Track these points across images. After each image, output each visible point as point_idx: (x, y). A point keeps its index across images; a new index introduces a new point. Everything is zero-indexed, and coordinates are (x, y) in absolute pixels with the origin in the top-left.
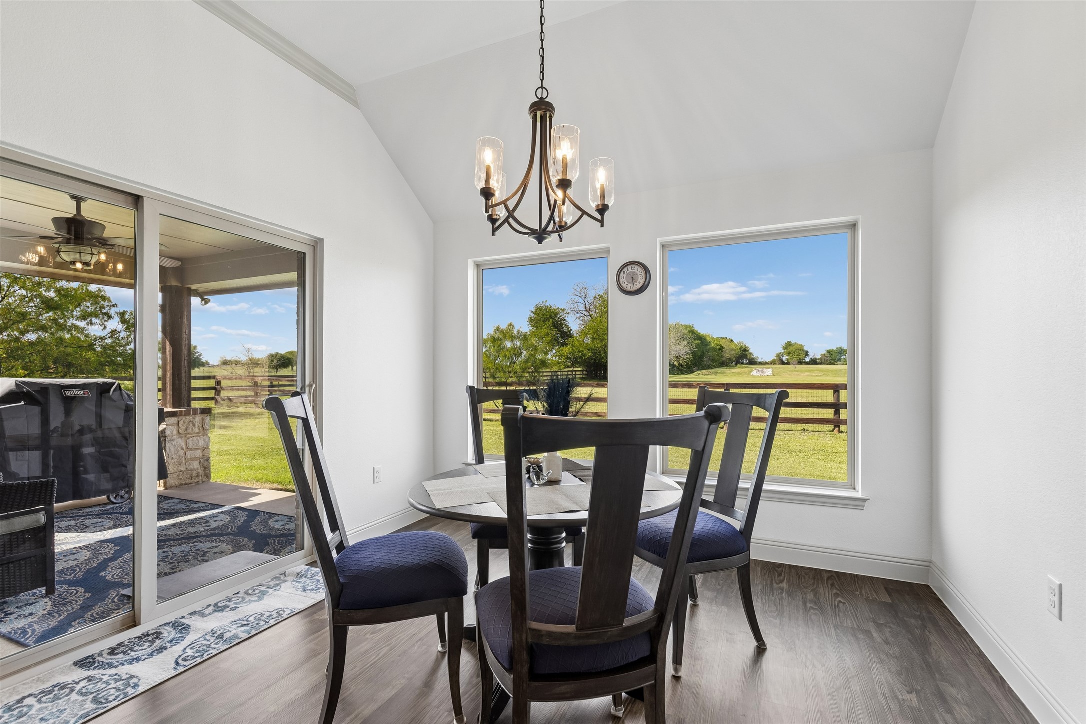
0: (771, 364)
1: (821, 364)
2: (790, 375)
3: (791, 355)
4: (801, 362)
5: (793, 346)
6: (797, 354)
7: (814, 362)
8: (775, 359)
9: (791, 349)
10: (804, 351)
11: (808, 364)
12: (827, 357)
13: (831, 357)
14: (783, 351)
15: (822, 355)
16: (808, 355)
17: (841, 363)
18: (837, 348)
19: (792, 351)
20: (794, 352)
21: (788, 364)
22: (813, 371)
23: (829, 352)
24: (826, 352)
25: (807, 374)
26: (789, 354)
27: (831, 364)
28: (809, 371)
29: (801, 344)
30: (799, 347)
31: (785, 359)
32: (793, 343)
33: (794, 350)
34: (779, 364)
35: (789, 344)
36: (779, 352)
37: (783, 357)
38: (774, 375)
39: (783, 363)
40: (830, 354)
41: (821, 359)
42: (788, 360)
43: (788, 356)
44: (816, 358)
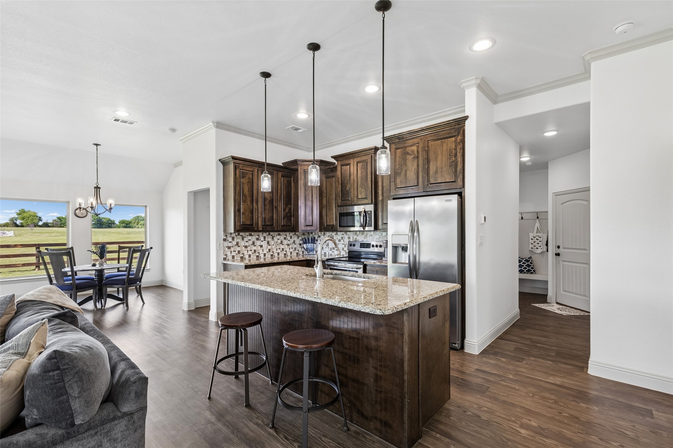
0: (4, 226)
1: (53, 227)
2: (32, 235)
3: (25, 220)
4: (36, 225)
5: (27, 212)
6: (30, 219)
7: (46, 225)
8: (8, 223)
9: (25, 215)
10: (37, 217)
11: (40, 226)
12: (58, 222)
13: (60, 222)
14: (17, 216)
15: (53, 220)
16: (41, 220)
19: (26, 217)
20: (28, 218)
21: (22, 226)
22: (52, 232)
23: (58, 218)
24: (56, 218)
25: (46, 234)
26: (23, 219)
27: (61, 227)
28: (48, 233)
29: (34, 211)
30: (32, 214)
31: (18, 222)
32: (26, 210)
33: (28, 216)
34: (13, 226)
35: (23, 211)
36: (13, 217)
37: (16, 221)
38: (16, 236)
39: (17, 226)
40: (60, 220)
41: (53, 223)
42: (21, 223)
43: (22, 220)
44: (48, 223)
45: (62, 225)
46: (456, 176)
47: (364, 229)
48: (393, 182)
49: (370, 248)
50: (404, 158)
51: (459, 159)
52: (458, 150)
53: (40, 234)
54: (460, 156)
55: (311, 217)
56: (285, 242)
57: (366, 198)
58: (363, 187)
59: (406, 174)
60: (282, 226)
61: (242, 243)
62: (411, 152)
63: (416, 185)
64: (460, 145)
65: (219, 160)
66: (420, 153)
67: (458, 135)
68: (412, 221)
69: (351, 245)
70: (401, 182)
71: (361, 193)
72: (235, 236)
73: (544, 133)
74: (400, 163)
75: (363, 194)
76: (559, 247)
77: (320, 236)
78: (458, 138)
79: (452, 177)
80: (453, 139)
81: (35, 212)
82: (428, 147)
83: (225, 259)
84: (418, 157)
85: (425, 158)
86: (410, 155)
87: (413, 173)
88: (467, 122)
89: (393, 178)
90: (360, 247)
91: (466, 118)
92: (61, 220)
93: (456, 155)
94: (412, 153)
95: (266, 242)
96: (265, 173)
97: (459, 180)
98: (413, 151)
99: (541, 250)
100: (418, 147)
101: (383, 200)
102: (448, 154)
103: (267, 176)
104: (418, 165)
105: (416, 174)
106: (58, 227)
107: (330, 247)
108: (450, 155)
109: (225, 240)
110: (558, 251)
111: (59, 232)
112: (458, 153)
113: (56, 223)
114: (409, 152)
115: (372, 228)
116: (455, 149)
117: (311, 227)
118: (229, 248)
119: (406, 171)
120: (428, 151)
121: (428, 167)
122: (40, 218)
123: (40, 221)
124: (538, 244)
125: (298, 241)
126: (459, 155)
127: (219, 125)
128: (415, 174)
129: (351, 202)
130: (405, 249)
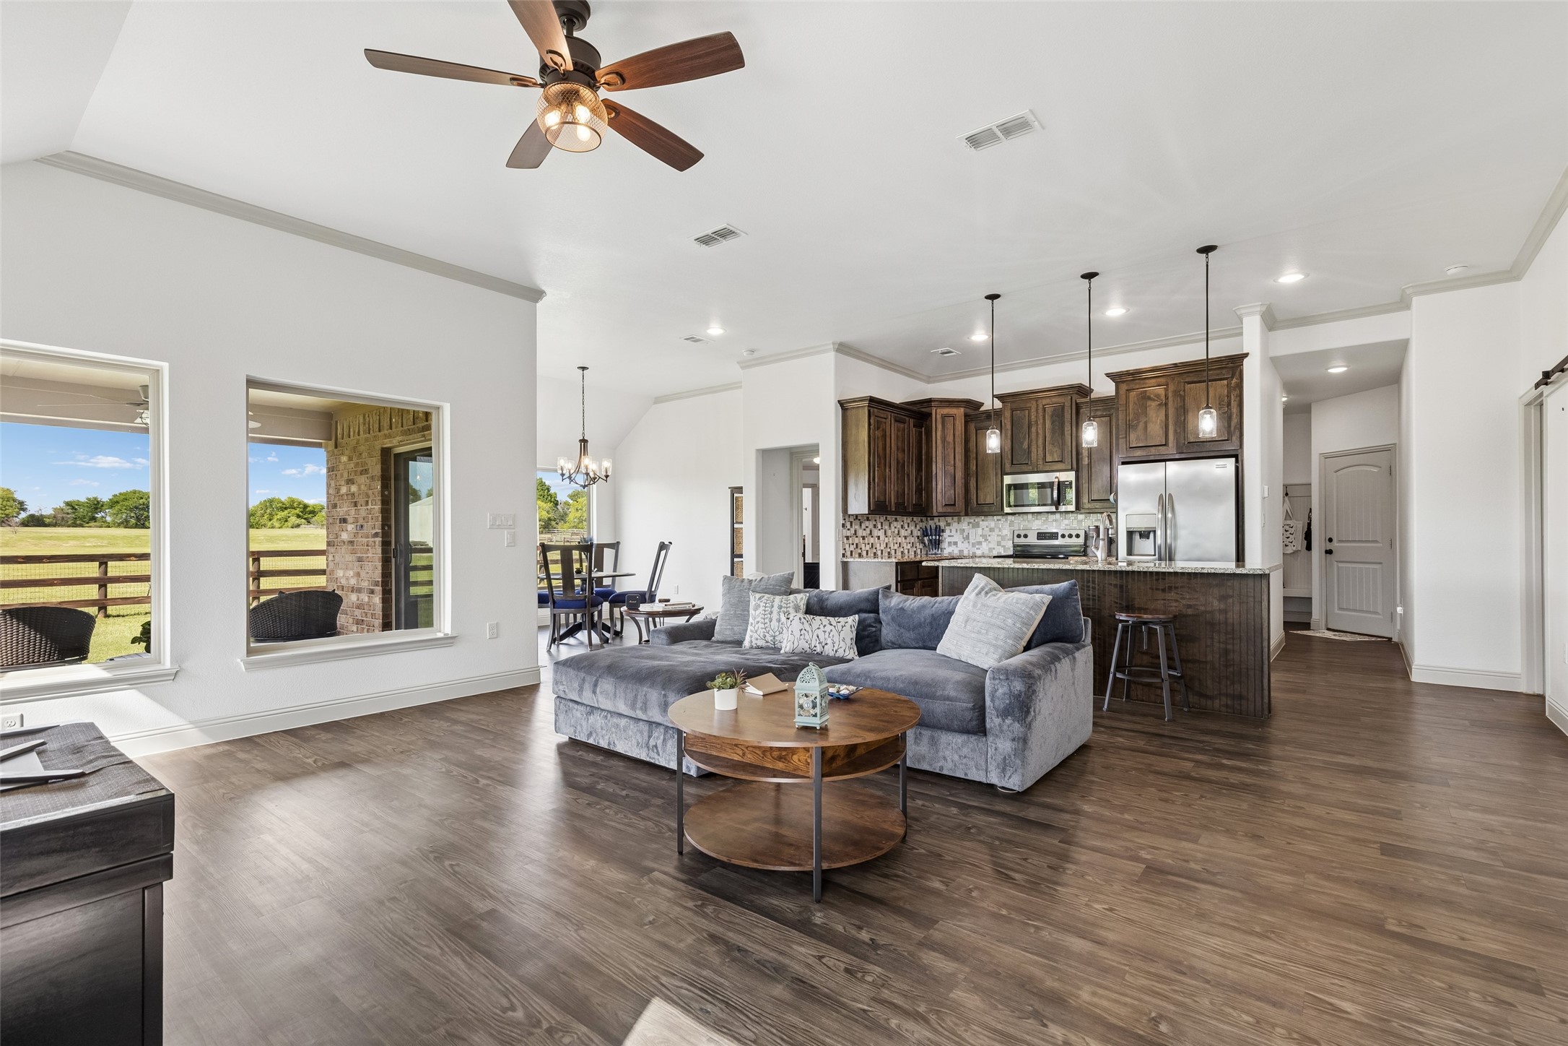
1: (55, 525)
7: (37, 521)
10: (14, 500)
12: (68, 514)
13: (74, 513)
15: (54, 508)
16: (24, 510)
17: (95, 524)
18: (89, 499)
23: (68, 504)
24: (62, 505)
27: (75, 525)
40: (73, 508)
41: (54, 516)
44: (41, 515)
45: (78, 522)
46: (1230, 434)
47: (1057, 508)
48: (1123, 438)
49: (1057, 539)
50: (1143, 404)
51: (1235, 410)
52: (1232, 397)
53: (56, 542)
54: (1235, 406)
55: (952, 492)
56: (903, 533)
57: (1061, 461)
58: (1056, 444)
59: (1146, 427)
60: (914, 505)
61: (860, 533)
62: (1155, 396)
63: (1164, 443)
64: (1235, 390)
65: (839, 401)
66: (1170, 399)
67: (1232, 377)
68: (1161, 495)
69: (1019, 536)
70: (1138, 439)
71: (1052, 454)
72: (853, 520)
73: (1327, 369)
74: (1136, 411)
75: (1055, 455)
76: (1330, 540)
77: (950, 523)
78: (1233, 382)
79: (1224, 434)
80: (1225, 382)
81: (8, 489)
82: (1184, 391)
83: (844, 555)
84: (1166, 404)
85: (1181, 406)
86: (1154, 400)
87: (1157, 427)
88: (1246, 361)
89: (1124, 432)
90: (1038, 539)
91: (1246, 355)
92: (76, 509)
93: (1229, 404)
94: (1156, 398)
95: (883, 531)
96: (993, 428)
97: (1234, 438)
98: (1158, 396)
99: (1294, 548)
100: (1166, 390)
101: (1090, 465)
102: (1218, 403)
103: (995, 433)
104: (1167, 416)
105: (1164, 427)
106: (69, 526)
107: (972, 541)
108: (1219, 404)
109: (843, 526)
110: (1329, 546)
111: (102, 538)
112: (1232, 401)
113: (64, 515)
114: (1152, 396)
115: (1072, 508)
116: (1228, 396)
117: (952, 507)
118: (848, 538)
119: (1146, 423)
120: (1184, 397)
121: (1184, 419)
122: (21, 503)
123: (22, 512)
124: (1288, 538)
125: (917, 533)
126: (1234, 404)
127: (844, 349)
128: (1162, 428)
129: (1031, 468)
130: (1145, 534)
